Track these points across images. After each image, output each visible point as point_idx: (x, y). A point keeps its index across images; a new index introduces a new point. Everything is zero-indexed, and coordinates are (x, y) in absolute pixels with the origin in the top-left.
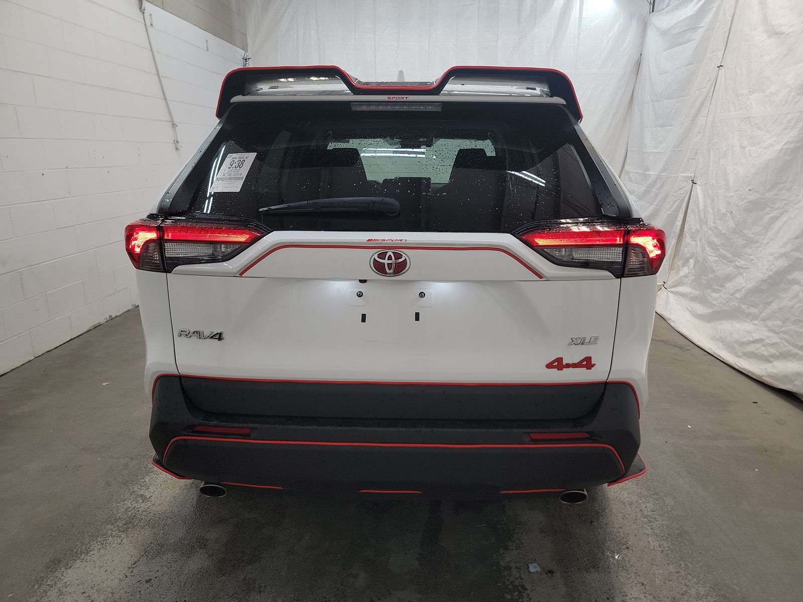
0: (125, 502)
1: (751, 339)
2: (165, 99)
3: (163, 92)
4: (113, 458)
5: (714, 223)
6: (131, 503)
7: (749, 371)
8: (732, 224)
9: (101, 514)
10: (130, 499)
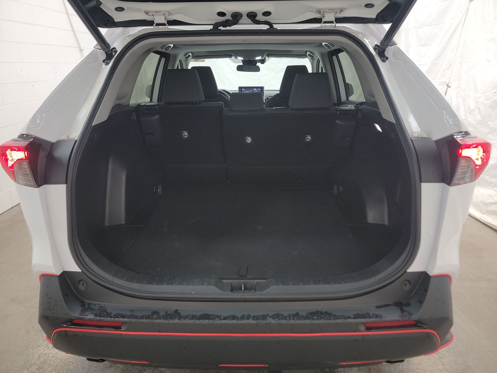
0: (39, 349)
1: (493, 201)
2: (73, 31)
3: (72, 26)
4: (33, 307)
5: (465, 116)
6: (43, 349)
7: (492, 225)
8: (479, 117)
9: (20, 360)
10: (43, 346)
